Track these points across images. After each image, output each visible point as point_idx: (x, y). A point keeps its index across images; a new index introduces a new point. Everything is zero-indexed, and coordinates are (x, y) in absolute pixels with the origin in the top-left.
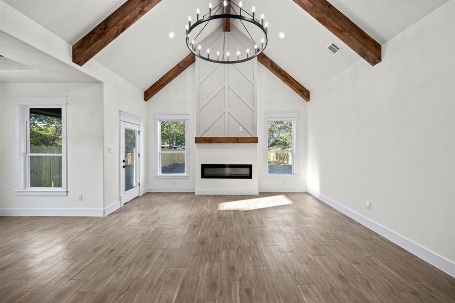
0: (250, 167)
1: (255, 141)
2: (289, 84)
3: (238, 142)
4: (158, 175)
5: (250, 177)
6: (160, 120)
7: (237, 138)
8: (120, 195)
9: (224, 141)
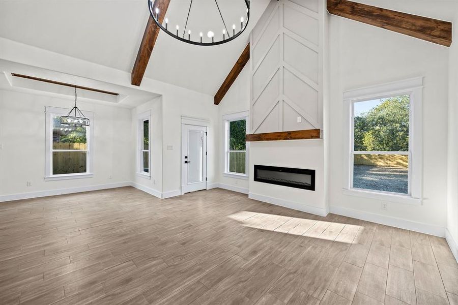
0: (312, 173)
1: (315, 134)
2: (392, 27)
3: (291, 138)
4: (226, 172)
5: (312, 187)
6: (228, 121)
7: (289, 133)
8: (181, 184)
9: (274, 137)
